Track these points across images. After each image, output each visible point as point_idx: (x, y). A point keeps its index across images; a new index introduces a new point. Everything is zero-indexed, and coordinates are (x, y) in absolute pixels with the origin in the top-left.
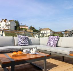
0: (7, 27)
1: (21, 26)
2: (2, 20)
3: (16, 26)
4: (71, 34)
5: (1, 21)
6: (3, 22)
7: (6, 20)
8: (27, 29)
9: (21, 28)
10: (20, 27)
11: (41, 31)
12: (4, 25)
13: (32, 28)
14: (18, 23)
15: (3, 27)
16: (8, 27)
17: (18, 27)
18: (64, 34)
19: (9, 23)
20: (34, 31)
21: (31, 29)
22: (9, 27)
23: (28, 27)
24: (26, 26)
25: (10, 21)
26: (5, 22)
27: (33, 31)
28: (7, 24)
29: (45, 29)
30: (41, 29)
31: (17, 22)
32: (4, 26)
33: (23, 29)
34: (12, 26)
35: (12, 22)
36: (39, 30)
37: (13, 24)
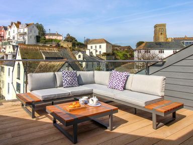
0: (21, 38)
1: (47, 35)
2: (12, 24)
3: (38, 35)
4: (149, 67)
5: (10, 25)
6: (14, 28)
7: (19, 23)
8: (60, 41)
9: (49, 39)
10: (47, 37)
11: (88, 46)
12: (15, 34)
13: (70, 39)
14: (43, 28)
15: (14, 38)
16: (24, 38)
17: (43, 37)
18: (136, 50)
19: (26, 30)
20: (74, 45)
21: (68, 41)
22: (26, 37)
23: (61, 36)
24: (58, 35)
25: (28, 25)
26: (18, 27)
27: (72, 45)
28: (22, 31)
29: (95, 40)
30: (88, 41)
31: (40, 28)
32: (16, 36)
33: (51, 40)
34: (31, 35)
35: (31, 27)
36: (83, 43)
37: (33, 31)
